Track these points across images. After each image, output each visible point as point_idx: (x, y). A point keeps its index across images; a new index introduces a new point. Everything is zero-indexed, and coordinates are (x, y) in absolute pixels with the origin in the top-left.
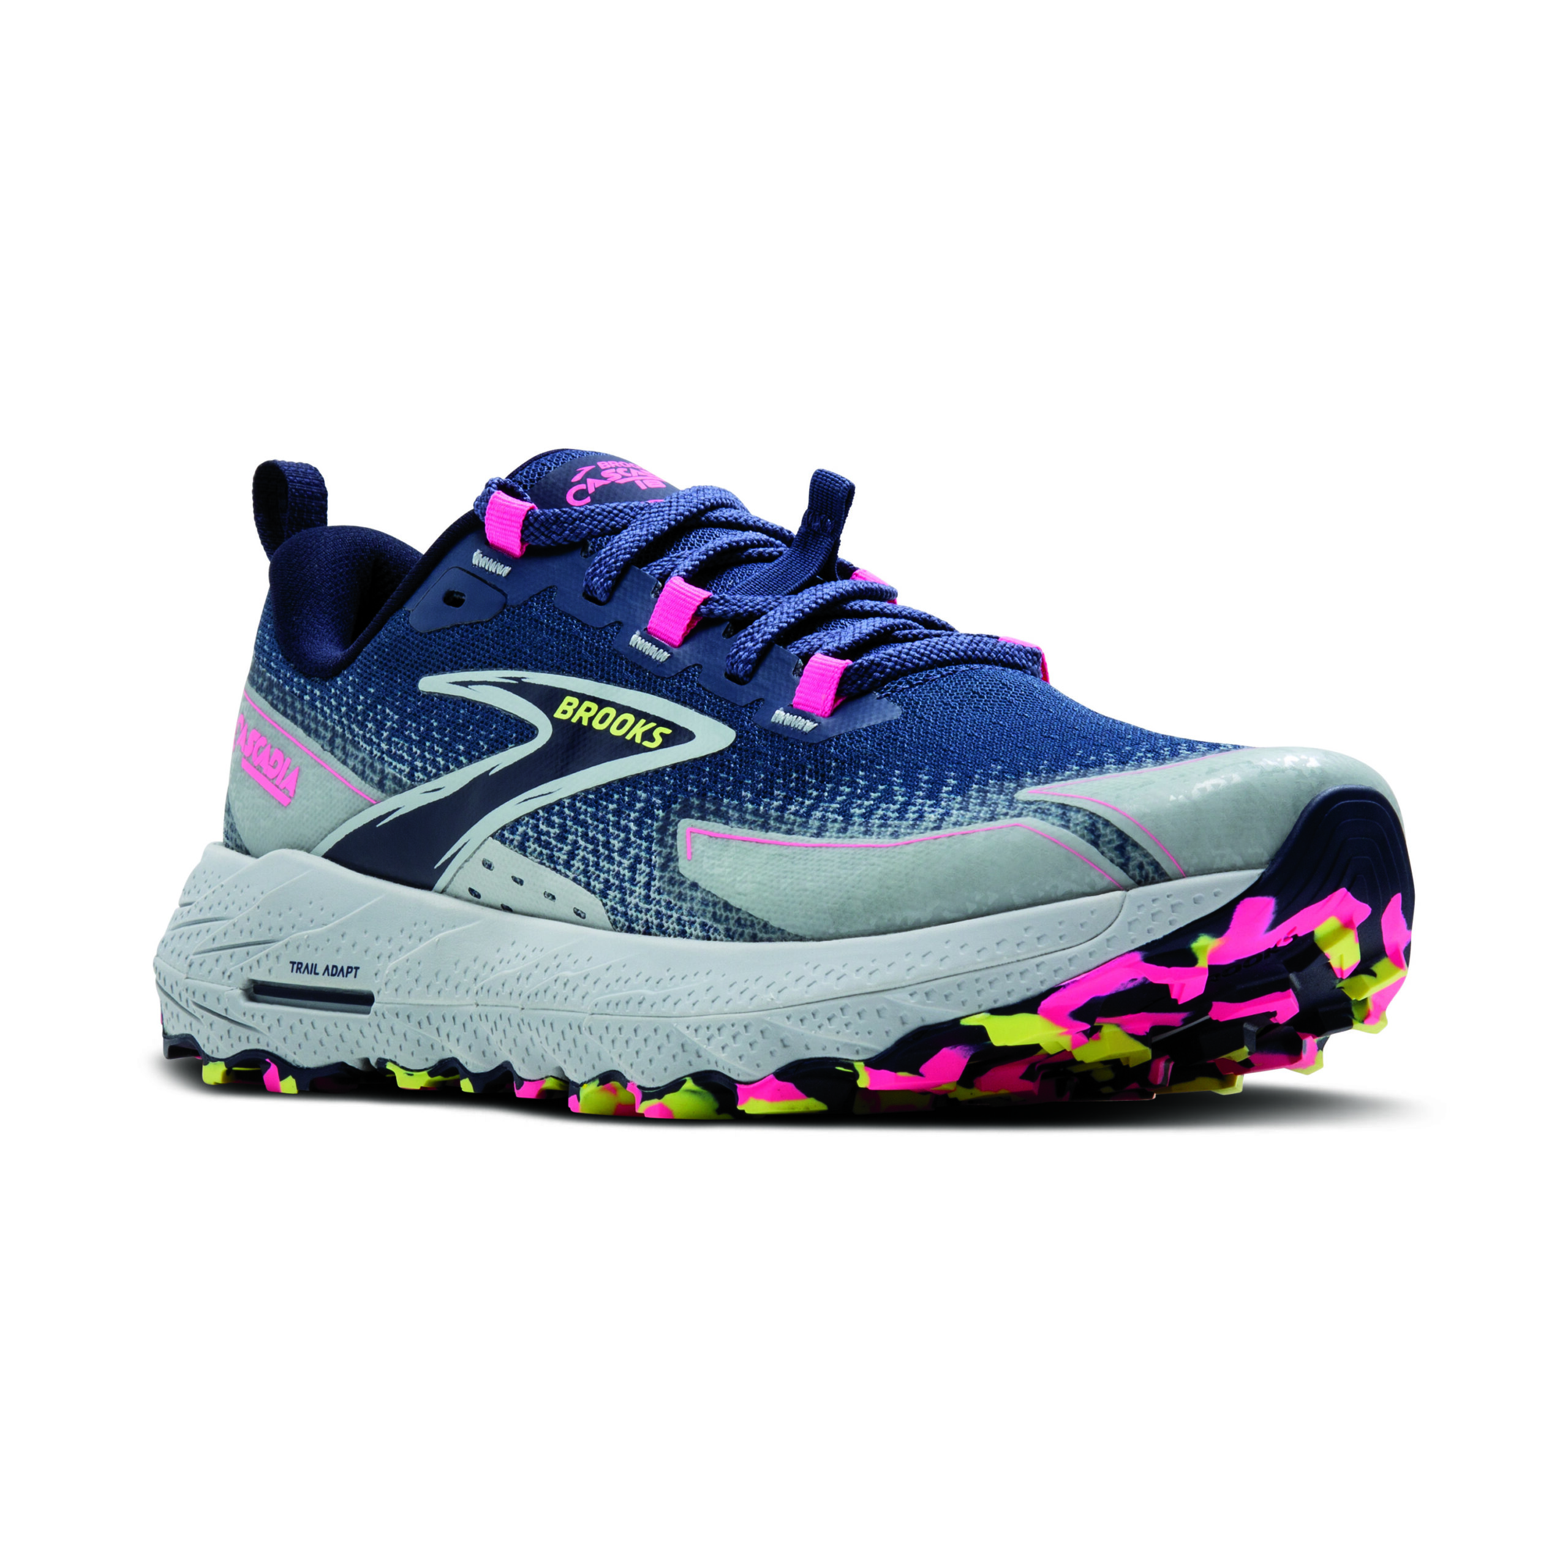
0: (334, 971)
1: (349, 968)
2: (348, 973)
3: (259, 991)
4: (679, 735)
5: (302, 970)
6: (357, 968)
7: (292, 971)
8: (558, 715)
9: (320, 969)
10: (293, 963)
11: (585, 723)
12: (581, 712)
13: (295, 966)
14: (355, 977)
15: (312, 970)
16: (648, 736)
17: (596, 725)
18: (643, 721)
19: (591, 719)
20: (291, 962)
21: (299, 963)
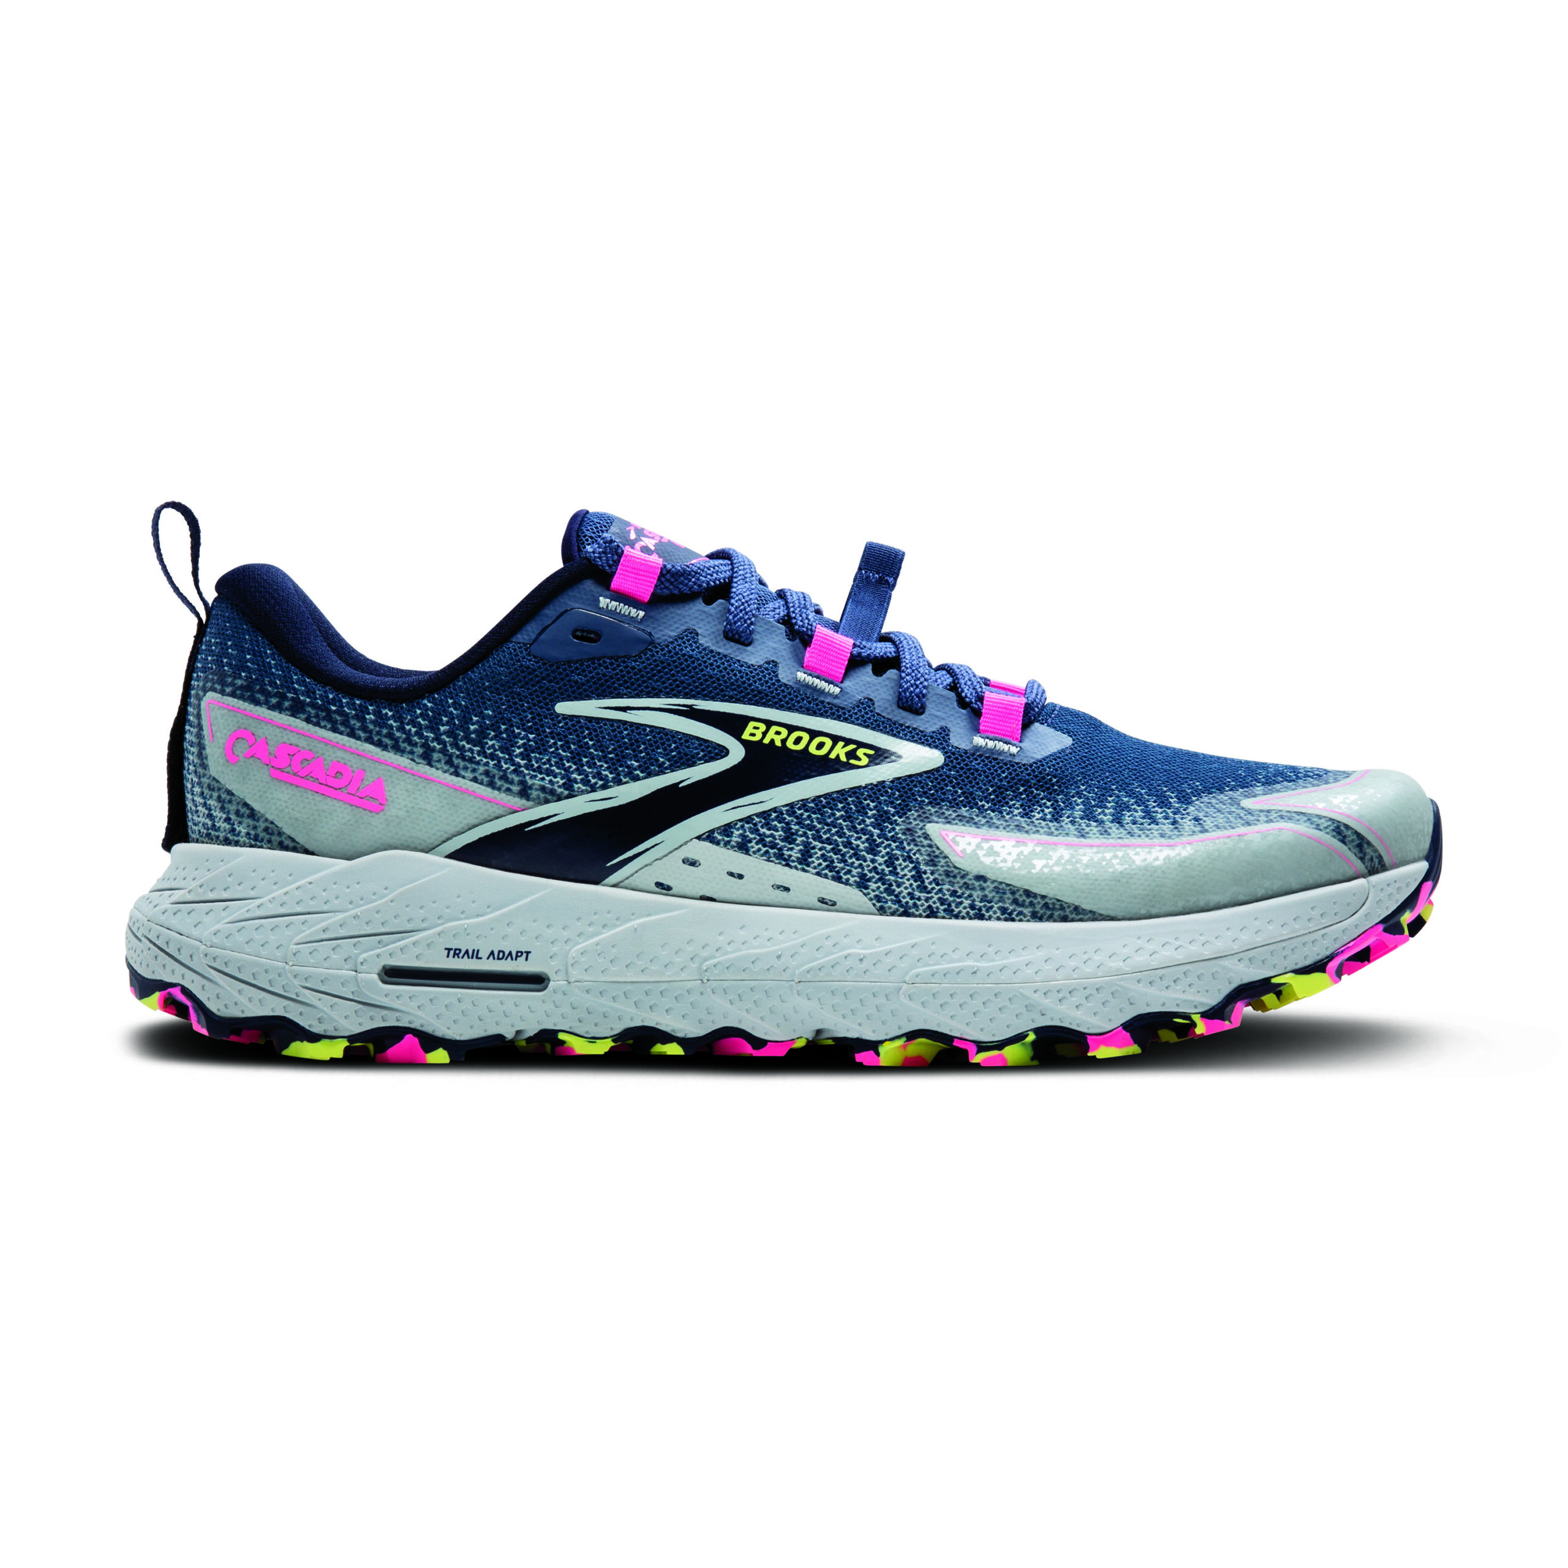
0: (502, 955)
1: (517, 952)
2: (517, 956)
3: (393, 974)
4: (879, 755)
5: (461, 955)
6: (528, 953)
7: (448, 956)
8: (746, 736)
9: (483, 954)
10: (449, 950)
11: (778, 743)
12: (771, 735)
13: (452, 953)
14: (527, 959)
15: (475, 955)
16: (851, 755)
17: (790, 745)
18: (841, 744)
19: (784, 741)
20: (446, 949)
21: (456, 950)
